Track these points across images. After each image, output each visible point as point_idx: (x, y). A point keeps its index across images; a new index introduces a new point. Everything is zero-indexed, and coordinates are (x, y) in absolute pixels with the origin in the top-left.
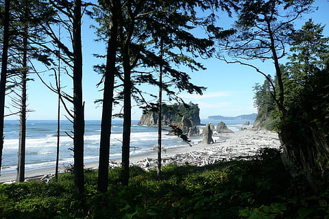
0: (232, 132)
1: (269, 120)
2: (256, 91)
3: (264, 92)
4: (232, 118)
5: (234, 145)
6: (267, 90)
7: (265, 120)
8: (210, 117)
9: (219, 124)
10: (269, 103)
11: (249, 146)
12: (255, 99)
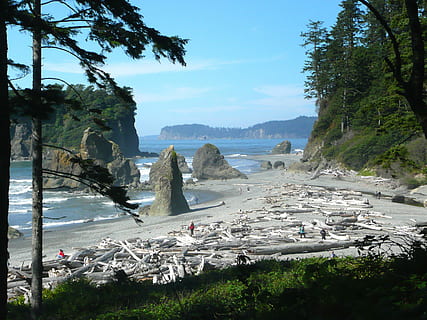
0: (240, 175)
1: (352, 138)
2: (311, 47)
3: (335, 49)
4: (237, 133)
5: (253, 216)
6: (346, 44)
7: (339, 136)
8: (167, 129)
9: (199, 152)
10: (351, 84)
11: (297, 218)
12: (309, 73)
